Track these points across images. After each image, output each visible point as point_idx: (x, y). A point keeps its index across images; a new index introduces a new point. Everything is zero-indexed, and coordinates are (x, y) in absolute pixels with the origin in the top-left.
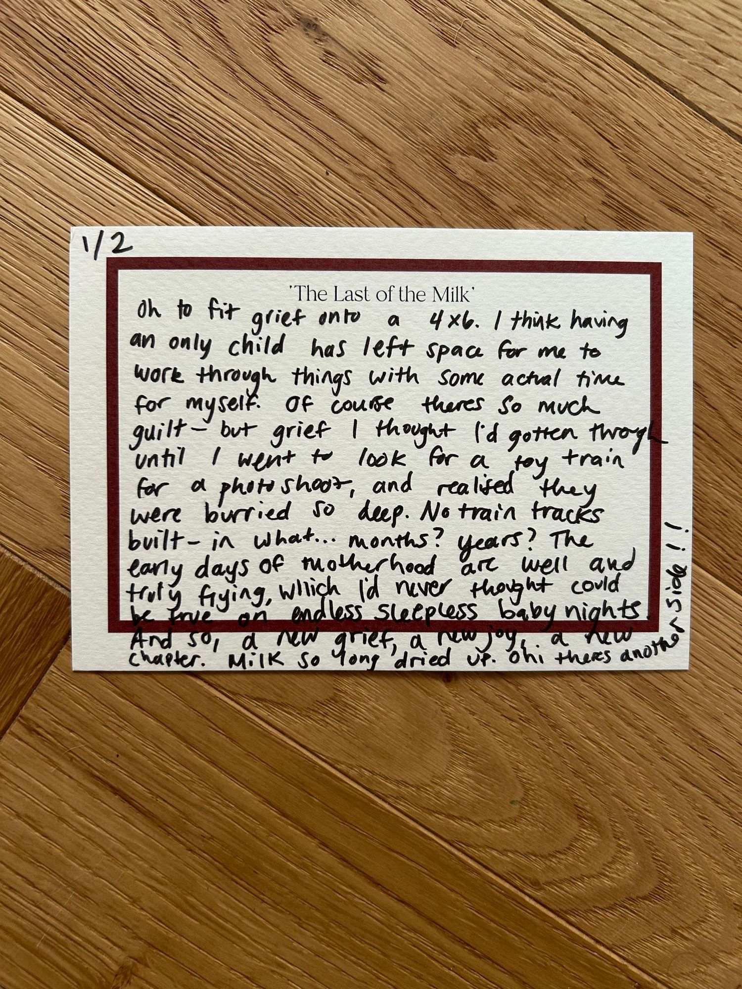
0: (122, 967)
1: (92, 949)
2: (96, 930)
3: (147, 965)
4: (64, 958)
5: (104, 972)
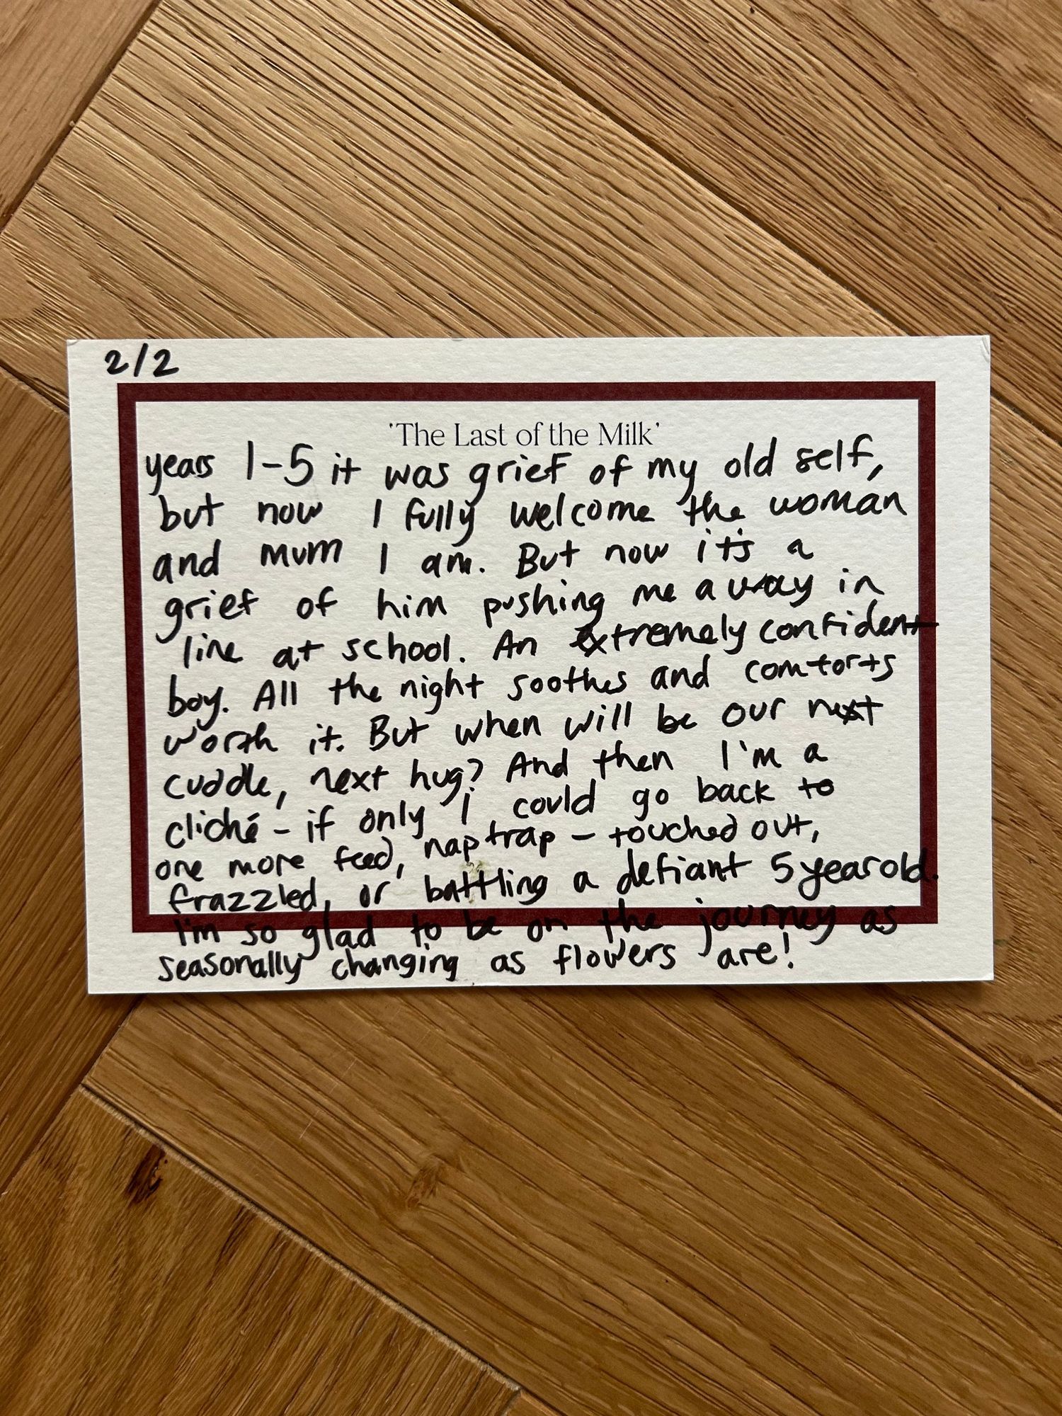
0: (423, 1170)
1: (380, 1142)
2: (387, 1115)
3: (459, 1168)
4: (339, 1155)
5: (396, 1176)
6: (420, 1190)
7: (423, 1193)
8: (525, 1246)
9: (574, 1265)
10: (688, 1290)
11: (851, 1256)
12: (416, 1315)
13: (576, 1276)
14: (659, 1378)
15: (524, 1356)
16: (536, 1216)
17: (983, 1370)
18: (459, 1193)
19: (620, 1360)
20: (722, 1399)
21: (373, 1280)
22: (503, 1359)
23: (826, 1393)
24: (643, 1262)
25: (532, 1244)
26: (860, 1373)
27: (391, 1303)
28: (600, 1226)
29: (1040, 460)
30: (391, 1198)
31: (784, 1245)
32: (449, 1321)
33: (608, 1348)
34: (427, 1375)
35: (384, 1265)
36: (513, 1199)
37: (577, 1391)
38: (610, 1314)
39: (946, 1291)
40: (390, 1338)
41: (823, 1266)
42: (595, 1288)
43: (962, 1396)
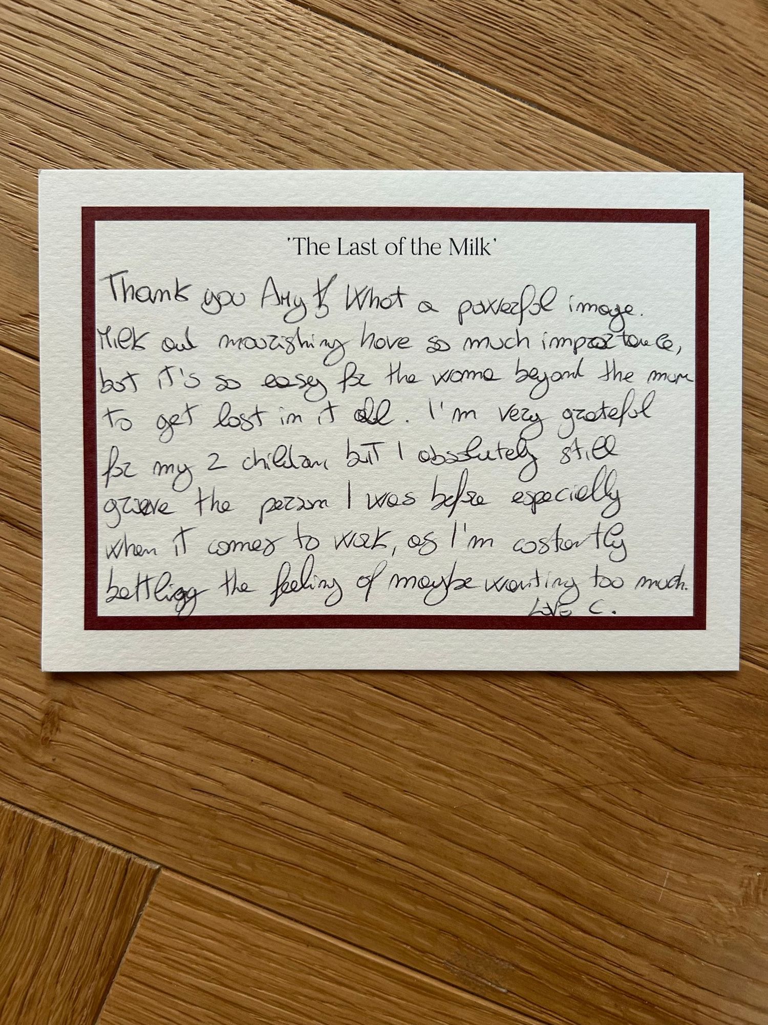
6: (48, 730)
7: (51, 732)
8: (137, 756)
9: (178, 763)
10: (270, 764)
11: (389, 710)
12: (69, 827)
13: (181, 771)
14: (262, 836)
15: (157, 841)
16: (141, 731)
17: (513, 779)
18: (79, 726)
19: (230, 828)
20: (315, 842)
21: (28, 806)
22: (142, 847)
23: (396, 822)
24: (230, 749)
25: (142, 754)
26: (417, 801)
27: (47, 822)
28: (191, 729)
29: (392, 67)
30: (27, 740)
31: (335, 713)
32: (93, 825)
33: (219, 822)
34: (86, 871)
35: (34, 794)
36: (119, 722)
37: (203, 859)
38: (215, 796)
39: (469, 723)
40: (51, 848)
41: (370, 723)
42: (198, 777)
43: (502, 803)
